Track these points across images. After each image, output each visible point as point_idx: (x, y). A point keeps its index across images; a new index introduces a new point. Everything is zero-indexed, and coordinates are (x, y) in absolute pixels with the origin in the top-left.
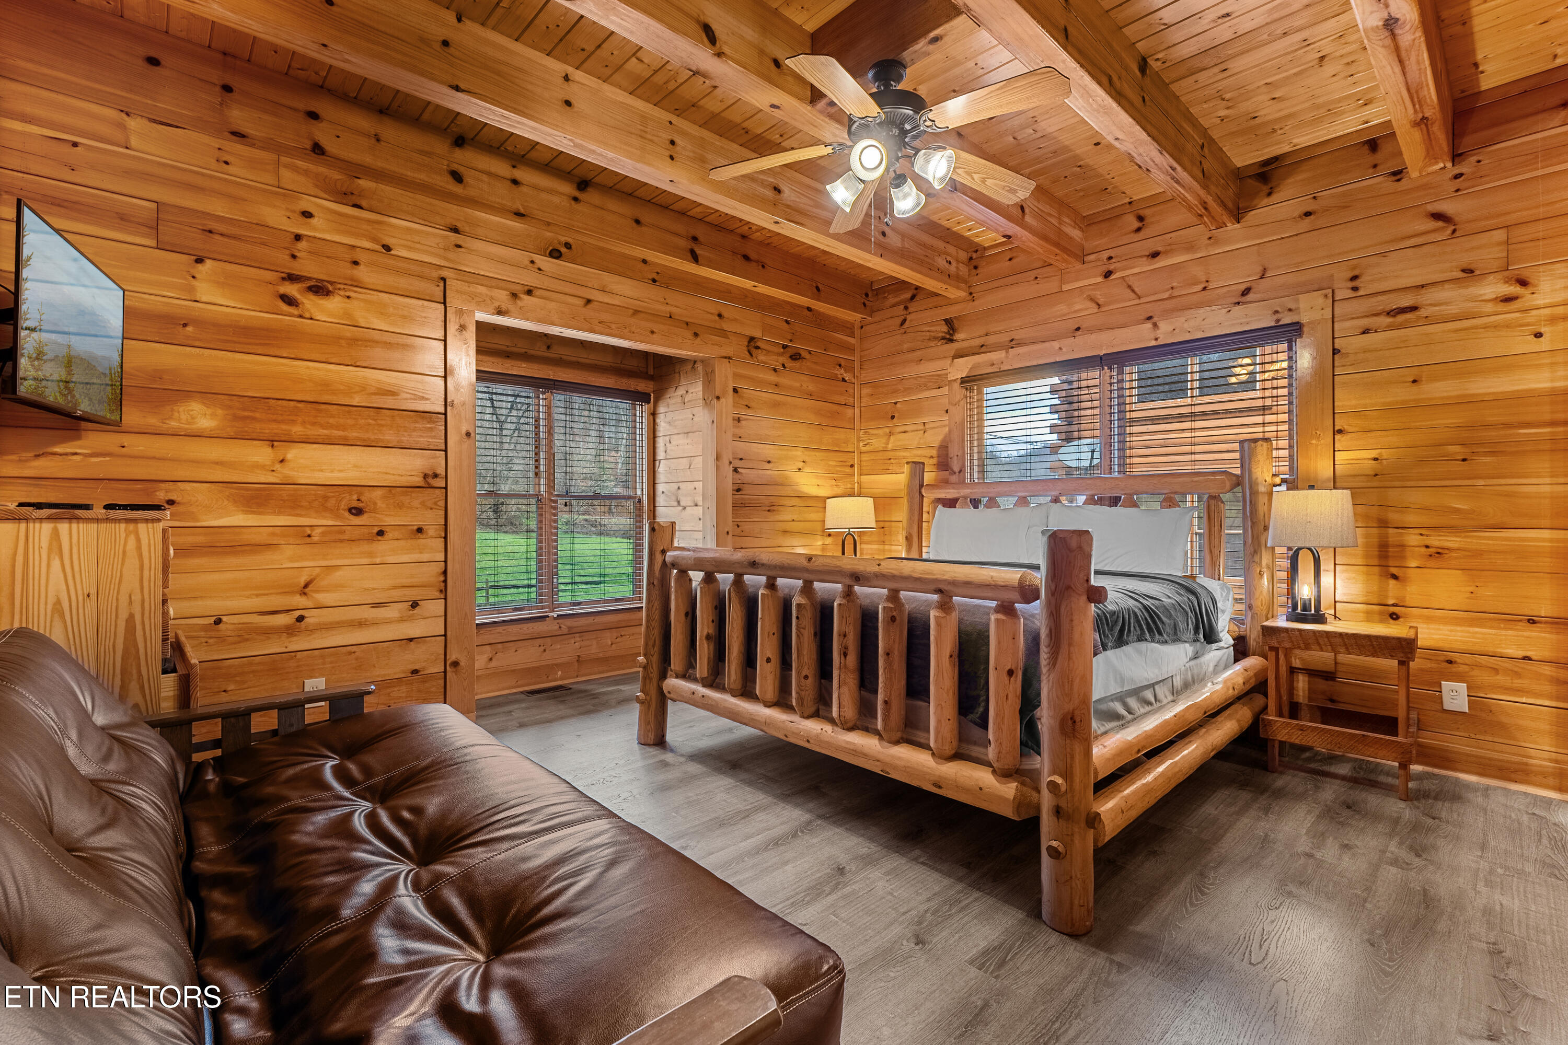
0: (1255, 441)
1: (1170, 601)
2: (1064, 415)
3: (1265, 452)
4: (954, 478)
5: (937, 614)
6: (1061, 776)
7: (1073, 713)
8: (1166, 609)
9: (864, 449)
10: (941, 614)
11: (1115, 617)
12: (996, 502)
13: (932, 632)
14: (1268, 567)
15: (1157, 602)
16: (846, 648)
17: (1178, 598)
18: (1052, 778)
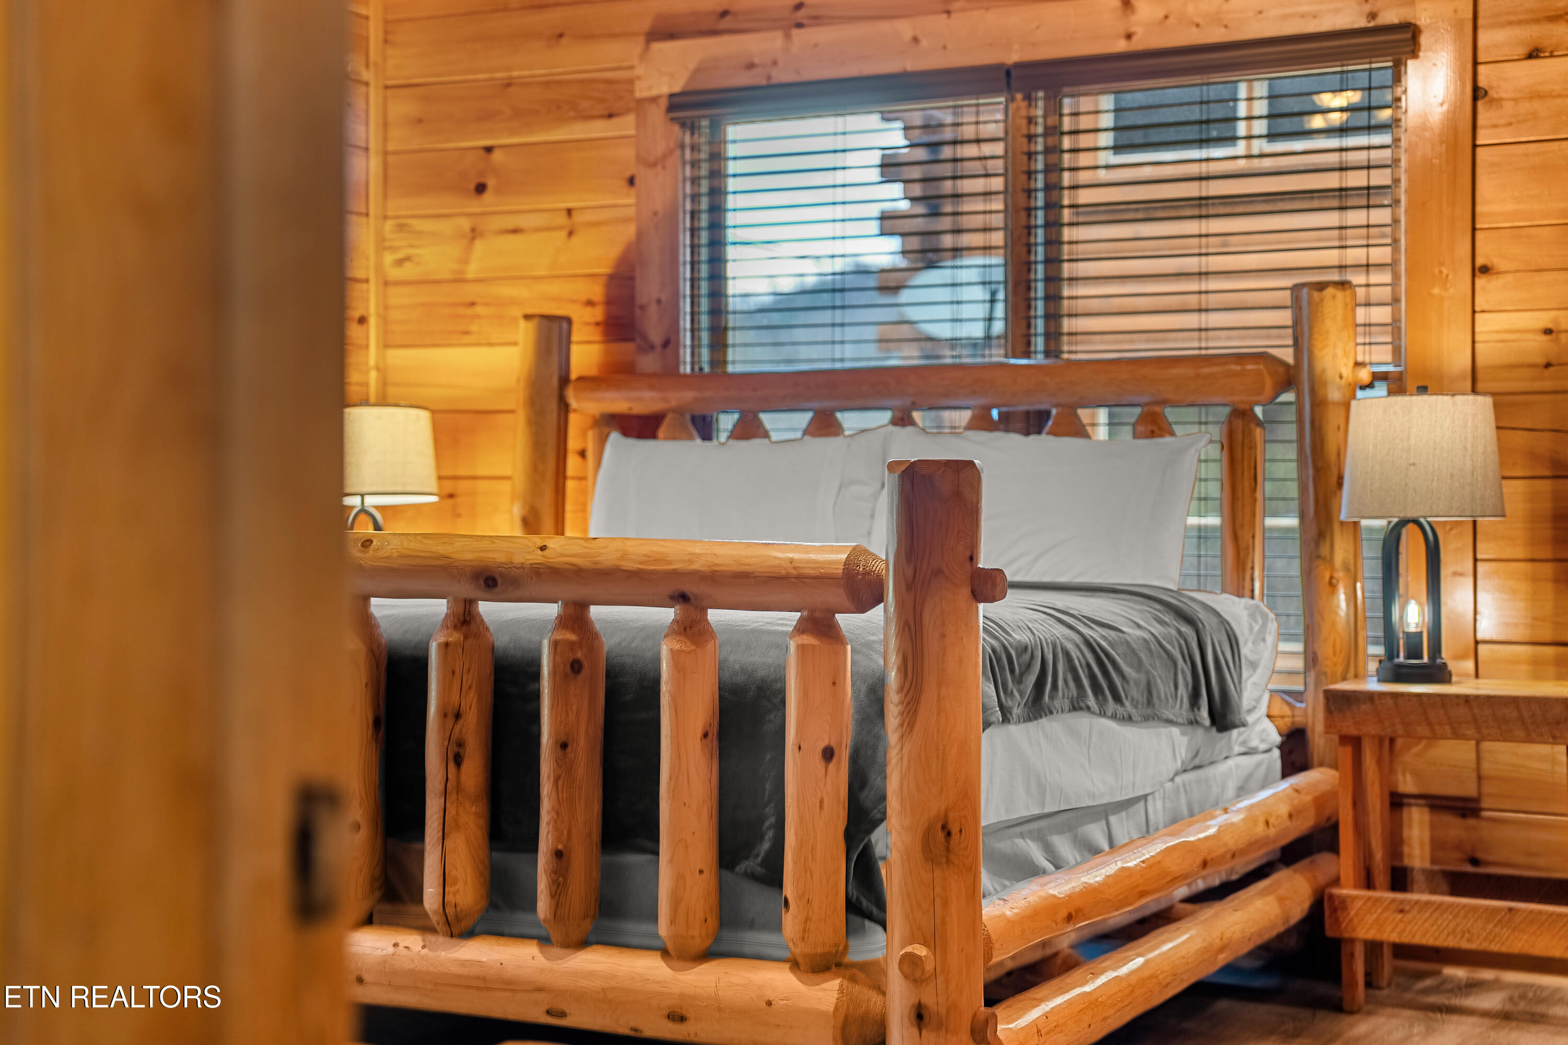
0: (1321, 286)
1: (1138, 633)
2: (917, 190)
3: (1340, 312)
4: (648, 363)
5: (677, 647)
6: (925, 944)
7: (946, 816)
8: (1130, 651)
9: (395, 273)
10: (687, 646)
11: (1026, 657)
12: (760, 424)
13: (664, 688)
14: (1346, 569)
15: (1112, 634)
16: (460, 744)
17: (1157, 629)
18: (909, 949)
